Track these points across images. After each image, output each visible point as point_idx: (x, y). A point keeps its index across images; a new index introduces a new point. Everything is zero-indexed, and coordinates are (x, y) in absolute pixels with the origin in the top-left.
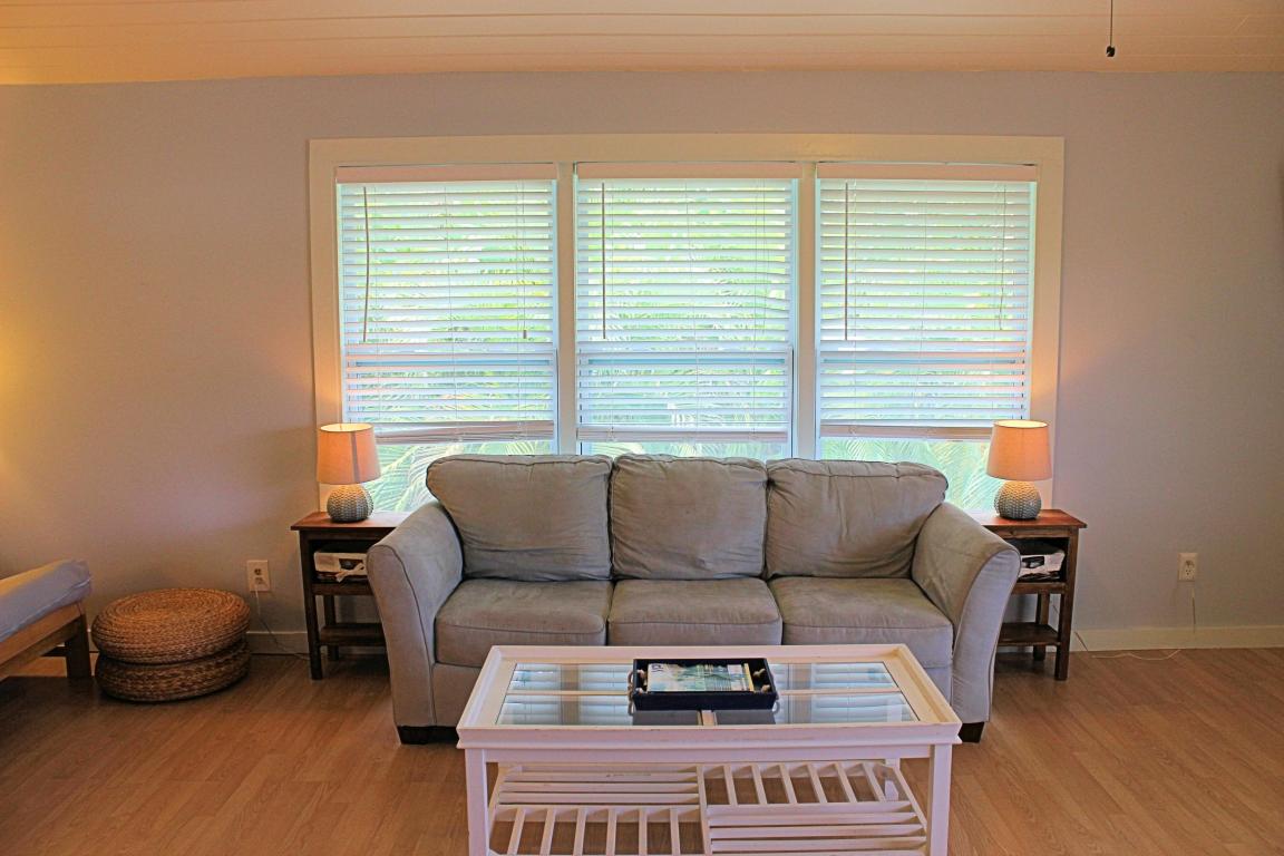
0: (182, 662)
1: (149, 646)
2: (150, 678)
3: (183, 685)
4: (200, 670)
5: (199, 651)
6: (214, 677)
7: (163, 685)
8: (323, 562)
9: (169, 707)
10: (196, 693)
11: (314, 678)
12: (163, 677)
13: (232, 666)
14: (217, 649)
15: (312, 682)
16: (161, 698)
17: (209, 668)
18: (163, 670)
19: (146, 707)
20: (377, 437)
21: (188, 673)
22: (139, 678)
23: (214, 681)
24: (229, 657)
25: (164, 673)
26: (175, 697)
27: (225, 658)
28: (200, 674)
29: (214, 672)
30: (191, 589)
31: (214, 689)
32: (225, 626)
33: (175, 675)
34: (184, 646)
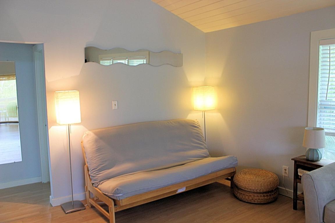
0: (253, 192)
1: (244, 185)
2: (244, 194)
3: (252, 199)
4: (258, 196)
5: (258, 190)
6: (262, 199)
7: (247, 197)
8: (300, 173)
9: (248, 204)
10: (256, 202)
11: (294, 209)
12: (247, 195)
13: (269, 197)
14: (264, 191)
15: (293, 210)
16: (246, 201)
17: (261, 196)
18: (248, 193)
19: (242, 202)
20: (325, 133)
21: (254, 196)
22: (241, 193)
23: (262, 200)
24: (268, 194)
25: (247, 194)
26: (250, 202)
27: (267, 194)
28: (257, 197)
29: (262, 198)
30: (265, 170)
31: (262, 203)
32: (268, 185)
33: (250, 196)
34: (254, 188)
